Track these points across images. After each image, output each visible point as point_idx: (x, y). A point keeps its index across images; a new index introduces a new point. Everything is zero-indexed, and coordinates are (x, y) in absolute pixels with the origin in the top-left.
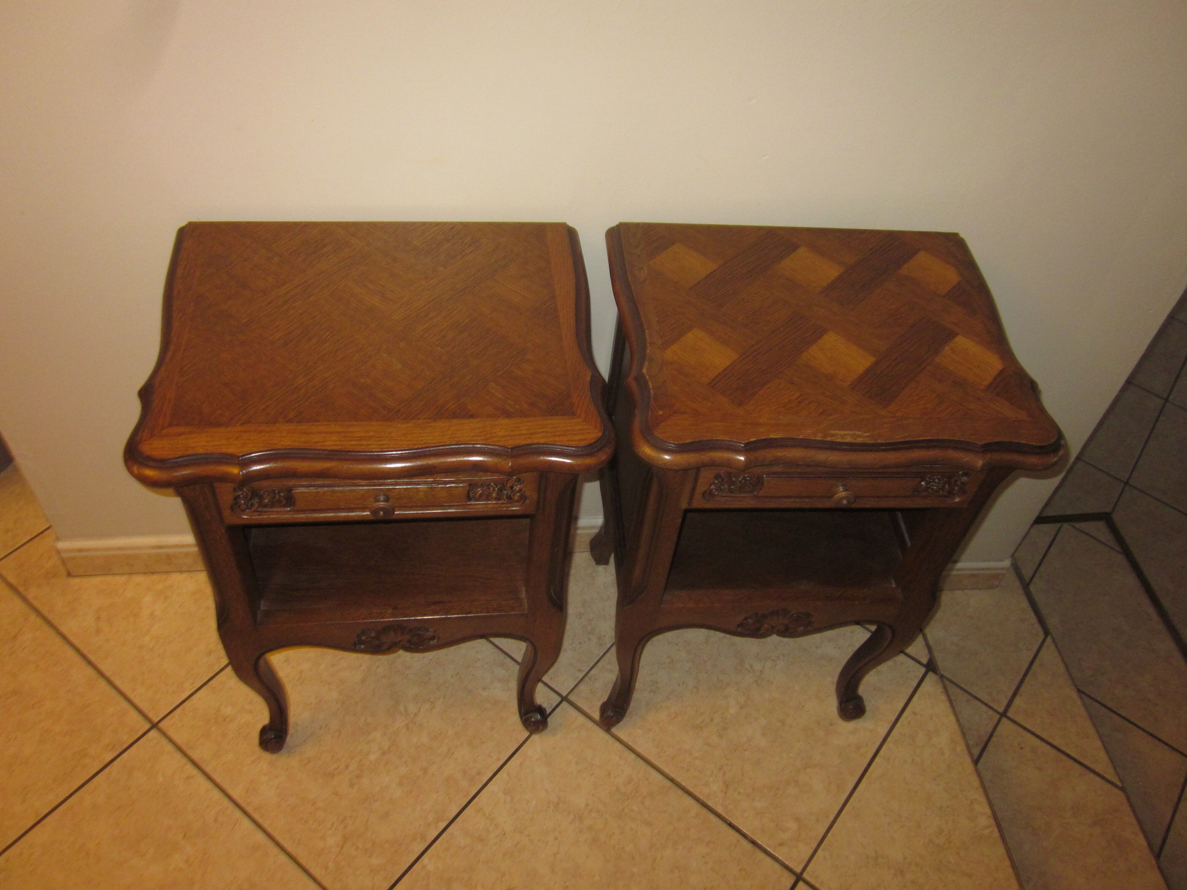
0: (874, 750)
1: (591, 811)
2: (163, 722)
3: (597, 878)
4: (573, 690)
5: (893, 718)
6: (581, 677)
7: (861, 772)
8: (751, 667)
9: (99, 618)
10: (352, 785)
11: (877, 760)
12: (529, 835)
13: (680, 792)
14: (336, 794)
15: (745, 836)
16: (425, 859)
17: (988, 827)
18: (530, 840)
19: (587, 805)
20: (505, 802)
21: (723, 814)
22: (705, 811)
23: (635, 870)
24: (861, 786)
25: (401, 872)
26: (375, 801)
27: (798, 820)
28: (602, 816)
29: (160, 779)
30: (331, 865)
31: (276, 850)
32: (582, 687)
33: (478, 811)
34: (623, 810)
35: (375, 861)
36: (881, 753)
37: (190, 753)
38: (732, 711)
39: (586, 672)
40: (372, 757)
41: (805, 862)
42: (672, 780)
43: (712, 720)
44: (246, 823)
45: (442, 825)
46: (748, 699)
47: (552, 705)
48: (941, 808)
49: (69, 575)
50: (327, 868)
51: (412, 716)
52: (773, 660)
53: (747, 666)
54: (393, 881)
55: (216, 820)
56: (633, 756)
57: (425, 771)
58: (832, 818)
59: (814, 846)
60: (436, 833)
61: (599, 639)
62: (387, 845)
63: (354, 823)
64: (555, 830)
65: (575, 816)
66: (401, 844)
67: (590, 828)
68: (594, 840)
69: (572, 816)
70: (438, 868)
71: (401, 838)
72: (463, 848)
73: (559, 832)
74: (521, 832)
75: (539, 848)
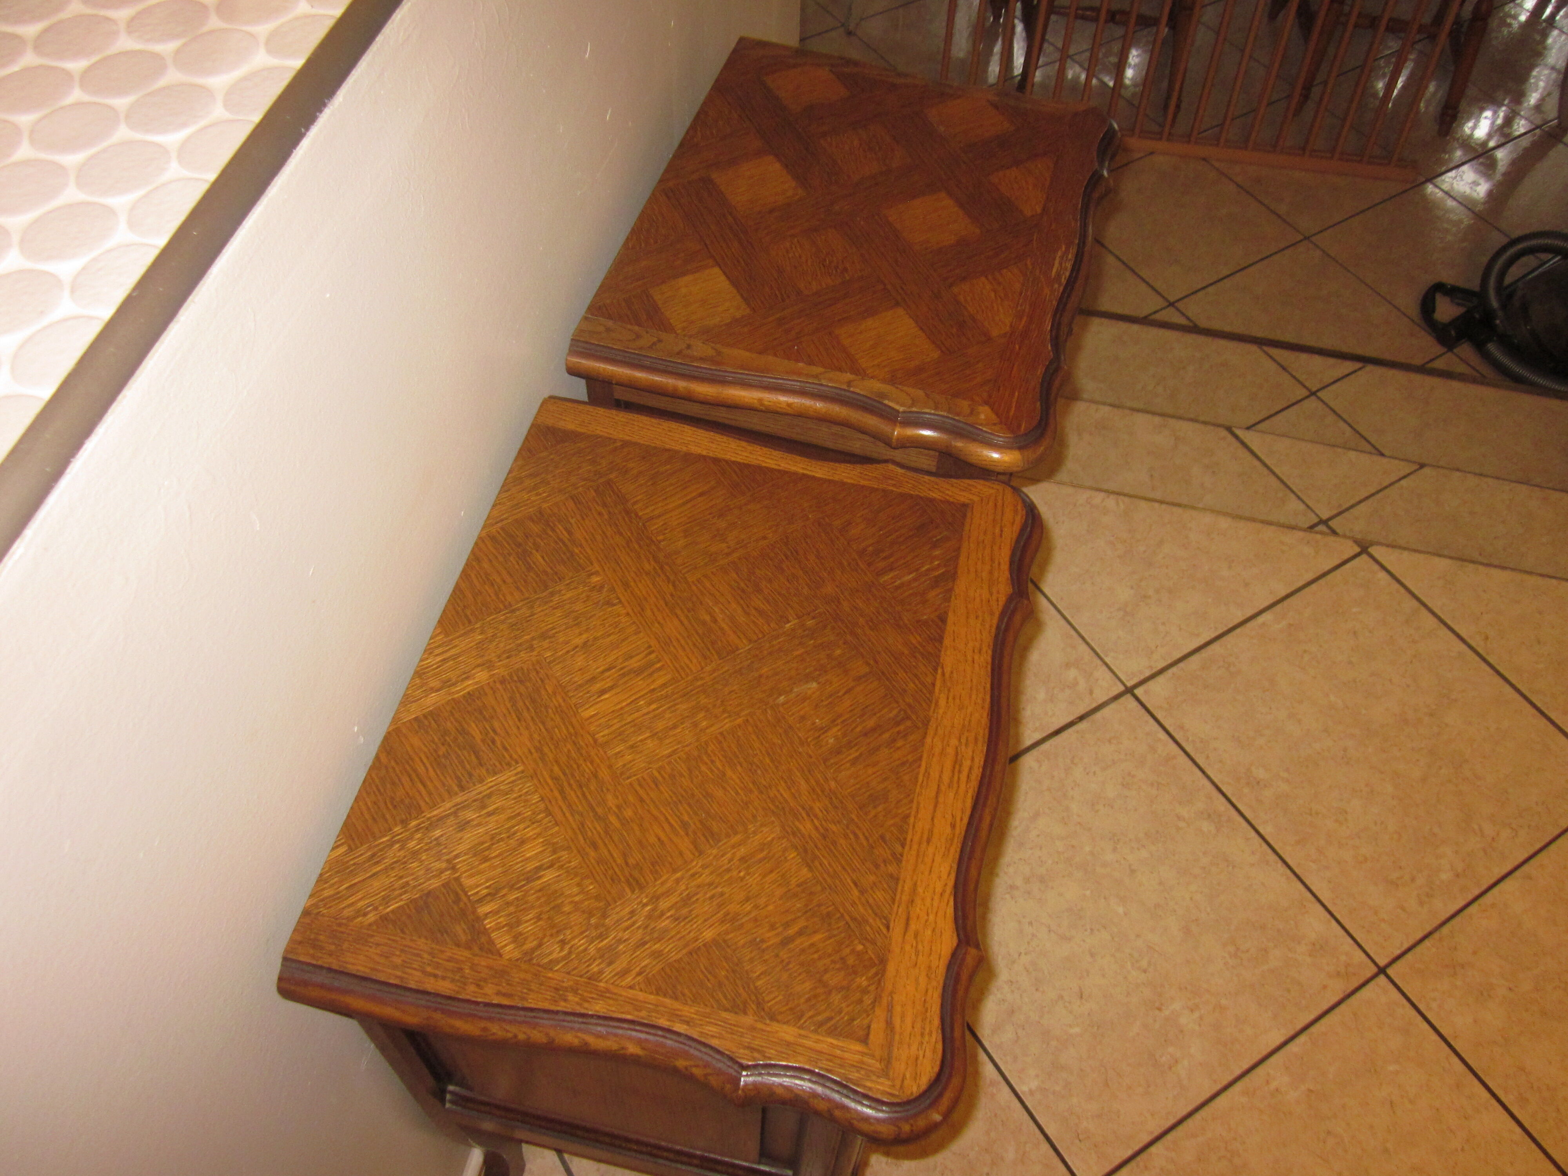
3: (1088, 893)
18: (1026, 954)
23: (1087, 849)
25: (1031, 1123)
27: (1068, 665)
35: (1010, 1155)
41: (1114, 678)
54: (1041, 1137)
62: (993, 1134)
63: (951, 1171)
64: (1020, 922)
65: (1008, 893)
66: (996, 1115)
67: (1027, 880)
68: (1042, 880)
69: (1007, 896)
70: (1037, 1076)
71: (986, 1113)
72: (1018, 1037)
73: (1024, 917)
74: (1014, 962)
75: (1038, 946)
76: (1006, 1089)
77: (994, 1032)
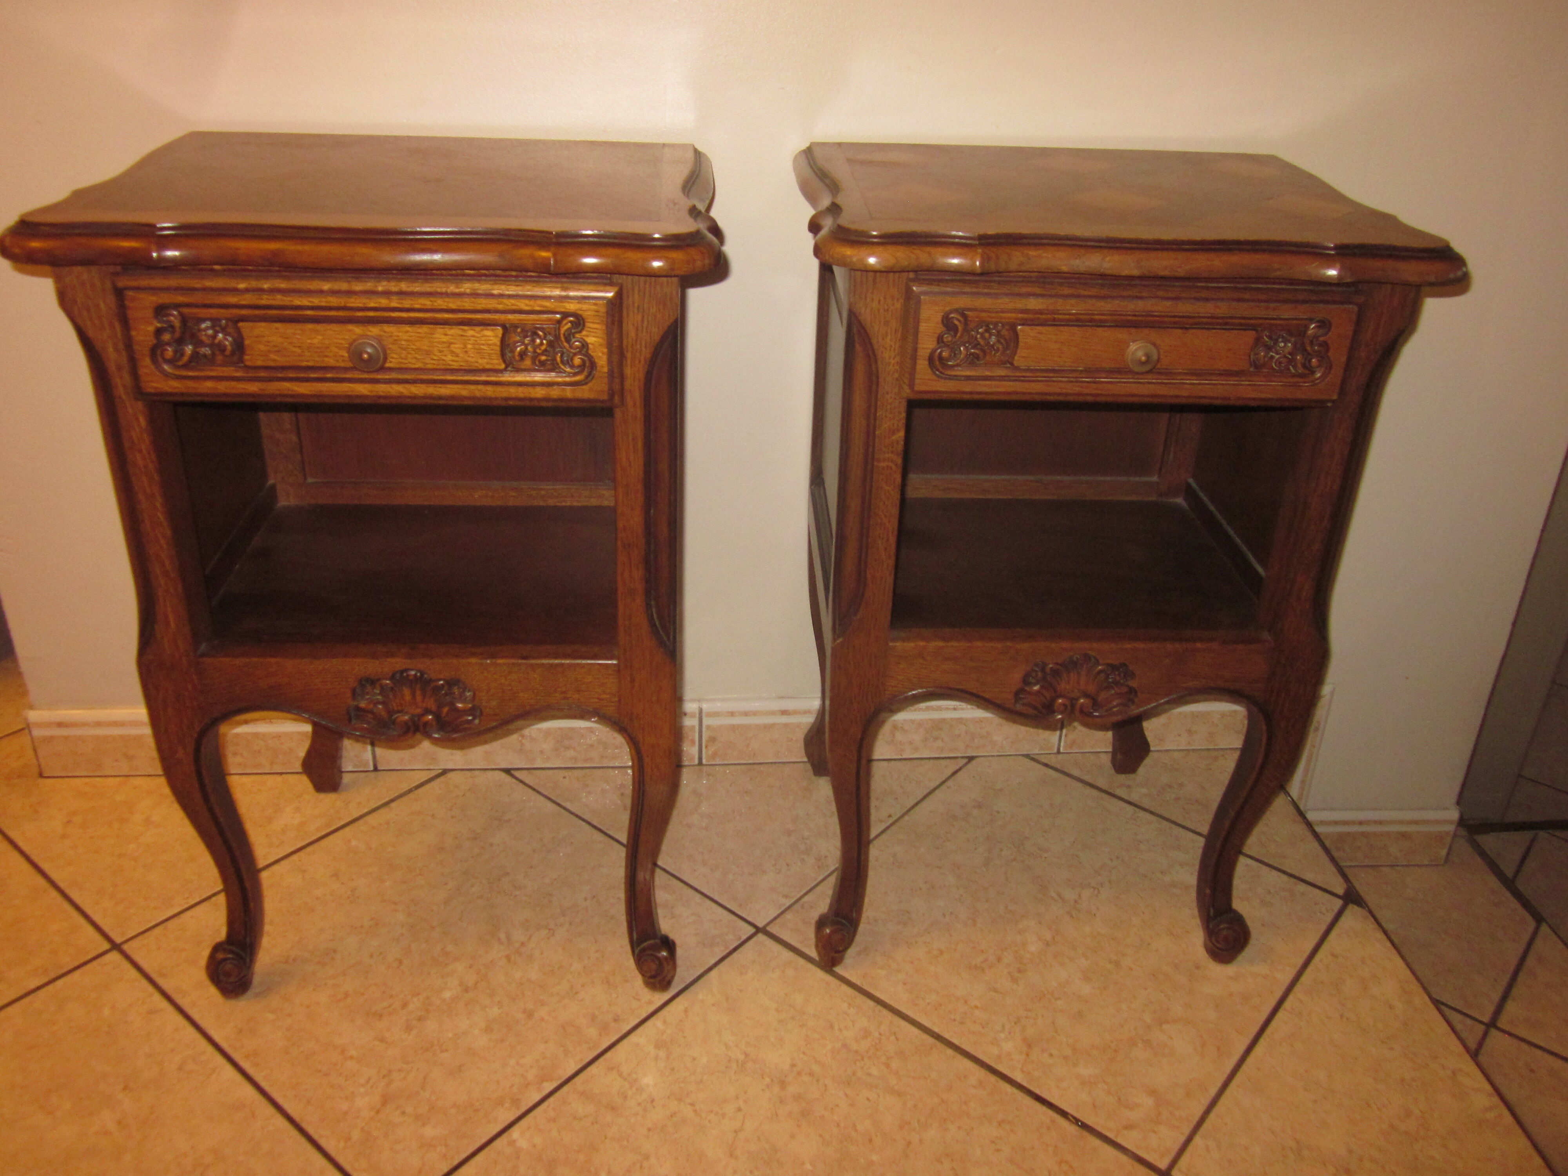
0: (1273, 1003)
1: (799, 1073)
2: (130, 943)
3: (808, 1167)
4: (775, 918)
5: (1300, 961)
6: (788, 904)
7: (1255, 1030)
8: (1059, 895)
9: (69, 822)
10: (409, 1028)
11: (1280, 1015)
12: (692, 1105)
13: (950, 1052)
14: (382, 1040)
15: (1064, 1114)
16: (515, 1133)
17: (1491, 1109)
18: (695, 1111)
19: (793, 1065)
20: (656, 1058)
21: (1025, 1084)
22: (993, 1078)
23: (875, 1158)
24: (1259, 1049)
25: (471, 1150)
26: (442, 1051)
27: (1153, 1092)
28: (818, 1081)
29: (106, 1012)
30: (356, 1135)
31: (270, 1110)
32: (789, 916)
33: (611, 1069)
34: (854, 1074)
35: (429, 1132)
36: (1287, 1004)
37: (161, 982)
38: (1033, 948)
39: (795, 899)
40: (447, 995)
41: (1173, 1154)
42: (938, 1037)
43: (999, 959)
44: (229, 1071)
45: (549, 1087)
46: (1057, 935)
47: (740, 938)
48: (1403, 1080)
49: (41, 775)
50: (348, 1139)
51: (517, 945)
52: (1094, 888)
53: (1053, 894)
54: (456, 1162)
55: (180, 1069)
56: (871, 1003)
57: (529, 1014)
58: (1213, 1091)
59: (1187, 1131)
60: (537, 1097)
61: (818, 859)
62: (453, 1111)
63: (405, 1078)
64: (737, 1098)
65: (772, 1080)
66: (477, 1110)
67: (797, 1098)
68: (805, 1114)
69: (768, 1080)
70: (534, 1146)
71: (478, 1101)
72: (581, 1119)
73: (745, 1102)
74: (680, 1100)
75: (710, 1121)
76: (512, 1117)
77: (583, 1094)
